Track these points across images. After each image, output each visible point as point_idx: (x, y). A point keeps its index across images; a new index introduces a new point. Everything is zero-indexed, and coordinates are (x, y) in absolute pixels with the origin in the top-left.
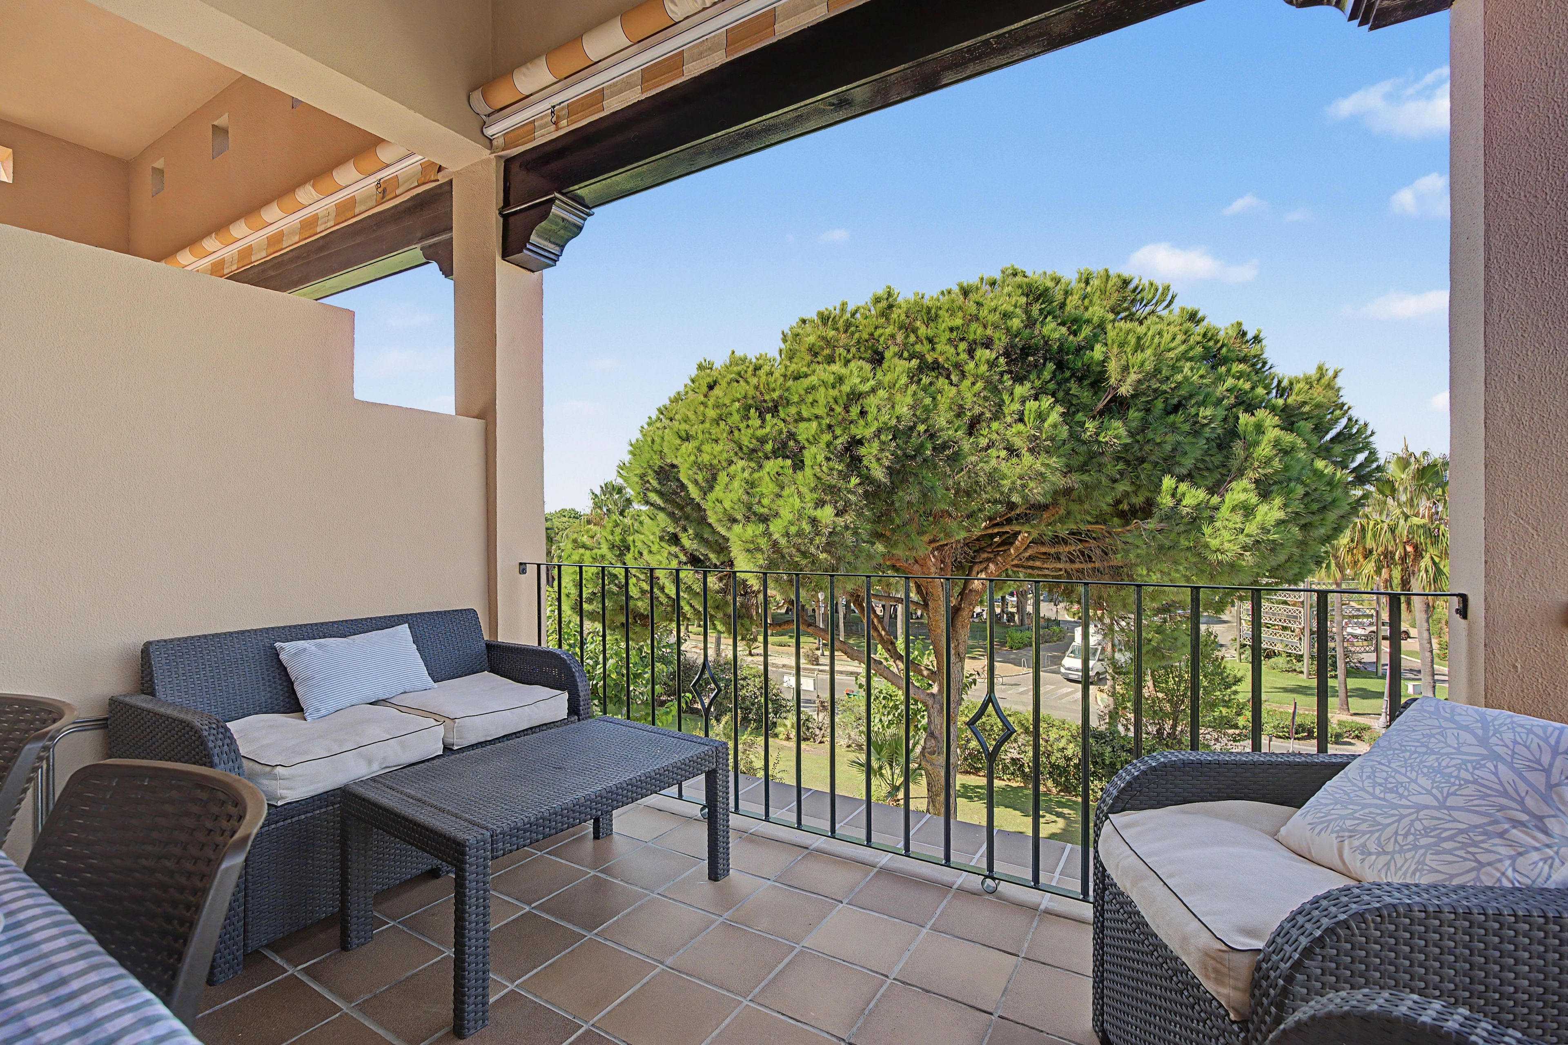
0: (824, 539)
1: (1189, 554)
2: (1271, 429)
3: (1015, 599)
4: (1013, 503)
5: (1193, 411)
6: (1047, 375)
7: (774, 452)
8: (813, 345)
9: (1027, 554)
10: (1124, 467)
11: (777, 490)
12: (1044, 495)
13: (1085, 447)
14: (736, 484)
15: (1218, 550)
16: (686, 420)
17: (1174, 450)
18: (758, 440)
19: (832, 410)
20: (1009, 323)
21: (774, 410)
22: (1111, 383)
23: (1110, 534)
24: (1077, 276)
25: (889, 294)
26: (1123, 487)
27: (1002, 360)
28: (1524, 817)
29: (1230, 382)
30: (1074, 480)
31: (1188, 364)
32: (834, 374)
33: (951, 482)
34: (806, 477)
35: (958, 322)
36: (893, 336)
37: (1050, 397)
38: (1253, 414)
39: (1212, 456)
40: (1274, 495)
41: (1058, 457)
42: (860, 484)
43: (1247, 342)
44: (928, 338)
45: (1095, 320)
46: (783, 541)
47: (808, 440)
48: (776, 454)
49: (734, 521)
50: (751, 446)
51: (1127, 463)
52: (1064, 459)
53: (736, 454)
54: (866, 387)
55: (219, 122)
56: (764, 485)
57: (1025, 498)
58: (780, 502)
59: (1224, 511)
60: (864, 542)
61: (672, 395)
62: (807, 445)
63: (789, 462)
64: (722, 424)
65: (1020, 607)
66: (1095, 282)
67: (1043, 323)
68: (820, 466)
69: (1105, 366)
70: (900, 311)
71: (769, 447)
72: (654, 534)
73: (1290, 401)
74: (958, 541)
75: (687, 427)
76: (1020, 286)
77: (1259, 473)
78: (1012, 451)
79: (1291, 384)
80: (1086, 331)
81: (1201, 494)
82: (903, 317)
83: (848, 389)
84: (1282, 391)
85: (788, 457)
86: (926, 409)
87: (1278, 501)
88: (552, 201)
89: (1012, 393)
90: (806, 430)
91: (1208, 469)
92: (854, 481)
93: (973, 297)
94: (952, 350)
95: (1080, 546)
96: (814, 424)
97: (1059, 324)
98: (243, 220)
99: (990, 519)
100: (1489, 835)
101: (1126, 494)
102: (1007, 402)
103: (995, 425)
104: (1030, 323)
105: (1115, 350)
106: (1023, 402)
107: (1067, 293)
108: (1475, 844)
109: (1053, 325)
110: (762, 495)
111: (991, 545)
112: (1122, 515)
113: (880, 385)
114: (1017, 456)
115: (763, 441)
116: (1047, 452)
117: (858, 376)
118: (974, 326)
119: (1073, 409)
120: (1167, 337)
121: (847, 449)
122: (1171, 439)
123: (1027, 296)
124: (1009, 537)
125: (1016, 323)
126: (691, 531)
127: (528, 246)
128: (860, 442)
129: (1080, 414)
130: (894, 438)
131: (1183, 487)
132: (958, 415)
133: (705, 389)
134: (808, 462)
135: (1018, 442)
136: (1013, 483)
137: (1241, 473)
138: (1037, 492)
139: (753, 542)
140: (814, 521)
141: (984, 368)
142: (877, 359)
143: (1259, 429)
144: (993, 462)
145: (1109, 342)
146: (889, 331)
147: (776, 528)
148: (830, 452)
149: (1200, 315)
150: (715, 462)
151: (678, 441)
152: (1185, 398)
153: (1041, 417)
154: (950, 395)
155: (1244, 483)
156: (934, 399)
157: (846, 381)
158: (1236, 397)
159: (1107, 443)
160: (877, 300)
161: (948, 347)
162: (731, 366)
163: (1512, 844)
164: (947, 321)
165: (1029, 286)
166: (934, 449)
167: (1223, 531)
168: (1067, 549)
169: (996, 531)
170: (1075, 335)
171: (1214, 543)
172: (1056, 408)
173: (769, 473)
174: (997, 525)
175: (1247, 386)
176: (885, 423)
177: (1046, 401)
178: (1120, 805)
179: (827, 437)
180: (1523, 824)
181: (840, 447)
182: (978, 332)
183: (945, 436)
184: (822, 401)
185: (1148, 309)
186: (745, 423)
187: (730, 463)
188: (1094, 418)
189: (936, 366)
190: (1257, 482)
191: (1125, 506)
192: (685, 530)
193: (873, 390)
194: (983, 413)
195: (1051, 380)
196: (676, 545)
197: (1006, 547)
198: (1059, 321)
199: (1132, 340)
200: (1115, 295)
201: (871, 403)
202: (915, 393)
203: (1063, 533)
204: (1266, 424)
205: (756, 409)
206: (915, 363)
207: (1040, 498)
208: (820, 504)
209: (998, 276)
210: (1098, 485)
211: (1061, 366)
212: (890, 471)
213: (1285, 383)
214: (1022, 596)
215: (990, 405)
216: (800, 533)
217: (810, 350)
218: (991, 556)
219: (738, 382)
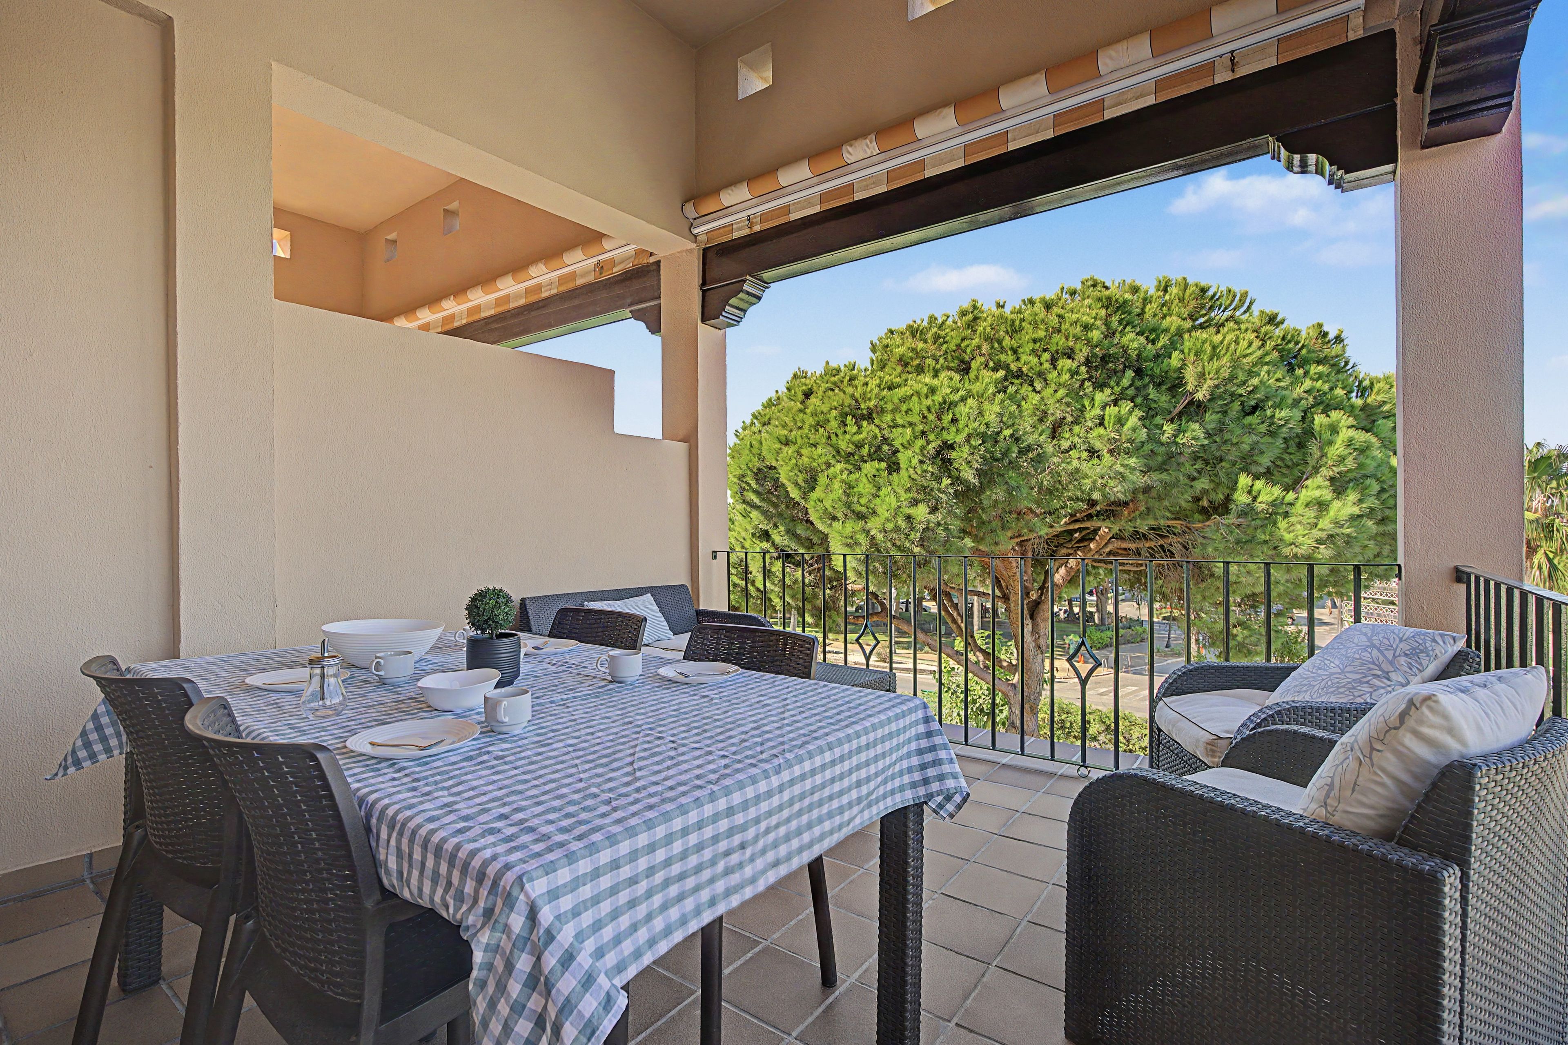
0: (918, 534)
1: (1265, 548)
2: (1344, 430)
3: (1094, 598)
4: (1093, 500)
5: (1269, 413)
6: (1125, 382)
7: (869, 455)
8: (904, 355)
9: (1107, 550)
10: (1202, 466)
11: (874, 491)
12: (1124, 493)
13: (1164, 449)
14: (836, 485)
15: (1293, 544)
16: (784, 426)
17: (1252, 449)
18: (854, 443)
19: (925, 417)
20: (1090, 335)
21: (869, 416)
22: (1188, 388)
23: (1190, 529)
24: (1156, 283)
25: (975, 307)
26: (1203, 484)
27: (1083, 369)
28: (1380, 673)
29: (1308, 384)
30: (1154, 479)
31: (1266, 368)
32: (927, 385)
33: (1034, 481)
34: (902, 478)
35: (1041, 334)
36: (979, 347)
37: (1129, 402)
38: (1328, 416)
39: (1290, 454)
40: (1349, 491)
41: (1137, 458)
42: (951, 484)
43: (1329, 341)
44: (1012, 349)
45: (1173, 329)
46: (880, 537)
47: (902, 444)
48: (871, 457)
49: (834, 518)
50: (849, 450)
51: (1206, 462)
52: (1143, 460)
53: (834, 456)
54: (956, 397)
55: (451, 207)
56: (861, 485)
57: (1104, 496)
58: (877, 501)
59: (1299, 508)
60: (953, 537)
61: (765, 400)
62: (900, 448)
63: (884, 465)
64: (821, 430)
65: (1100, 607)
66: (1174, 290)
67: (1122, 333)
68: (915, 468)
69: (1182, 373)
70: (985, 324)
71: (865, 451)
72: (746, 530)
73: (1369, 400)
74: (1040, 537)
75: (786, 432)
76: (1100, 300)
77: (1333, 471)
78: (1093, 452)
79: (1372, 384)
80: (1163, 340)
81: (1277, 491)
82: (988, 329)
83: (941, 400)
84: (1363, 391)
85: (883, 460)
86: (1012, 415)
87: (1352, 496)
88: (745, 281)
89: (1093, 399)
90: (900, 436)
91: (1288, 467)
92: (946, 481)
93: (1056, 310)
94: (1036, 360)
95: (1161, 542)
96: (909, 431)
97: (1137, 334)
98: (479, 287)
99: (1072, 515)
100: (1361, 683)
101: (1205, 492)
102: (1088, 408)
103: (1076, 429)
104: (1110, 333)
105: (1192, 358)
106: (1104, 407)
107: (1146, 301)
108: (1354, 688)
109: (1132, 335)
110: (861, 495)
111: (1071, 540)
112: (1204, 511)
113: (970, 395)
114: (1098, 457)
115: (859, 446)
116: (1128, 454)
117: (949, 386)
118: (1056, 338)
119: (1151, 413)
120: (1244, 344)
121: (938, 453)
122: (1248, 440)
123: (1107, 308)
124: (1088, 534)
125: (1096, 335)
126: (782, 528)
127: (724, 314)
128: (952, 447)
129: (1158, 417)
130: (983, 442)
131: (1259, 484)
132: (1041, 420)
133: (800, 397)
134: (903, 465)
135: (1098, 445)
136: (1094, 482)
137: (1316, 470)
138: (1118, 491)
139: (852, 537)
140: (909, 518)
141: (1066, 377)
142: (964, 369)
143: (1334, 429)
144: (1075, 463)
145: (1186, 351)
146: (975, 342)
147: (874, 525)
148: (923, 455)
149: (1279, 318)
150: (815, 464)
151: (778, 446)
152: (1262, 401)
153: (1120, 421)
154: (1034, 402)
155: (1319, 480)
156: (1019, 406)
157: (938, 393)
158: (1314, 398)
159: (1183, 444)
160: (964, 313)
161: (1031, 358)
162: (825, 375)
163: (1372, 686)
164: (1029, 333)
165: (1109, 299)
166: (1019, 452)
167: (1298, 526)
168: (1147, 545)
169: (1077, 526)
170: (1153, 344)
171: (1288, 537)
172: (1134, 413)
173: (866, 475)
174: (1077, 521)
175: (1326, 387)
176: (975, 430)
177: (1126, 406)
178: (1169, 692)
179: (920, 442)
180: (1378, 676)
181: (932, 452)
182: (1061, 343)
183: (1030, 439)
184: (916, 409)
185: (1228, 313)
186: (842, 429)
187: (829, 465)
188: (1172, 421)
189: (1019, 374)
190: (1332, 479)
191: (1205, 503)
192: (776, 526)
193: (963, 399)
194: (1064, 418)
195: (1131, 386)
196: (768, 541)
197: (1086, 544)
198: (1138, 330)
199: (1208, 348)
200: (1193, 303)
201: (963, 410)
202: (1003, 401)
203: (1144, 529)
204: (1341, 425)
205: (853, 416)
206: (1001, 373)
207: (1120, 495)
208: (915, 503)
209: (1079, 287)
210: (1176, 484)
211: (1139, 372)
212: (980, 473)
213: (1366, 383)
214: (1102, 594)
215: (1072, 410)
216: (897, 529)
217: (900, 360)
218: (1071, 551)
219: (833, 390)
